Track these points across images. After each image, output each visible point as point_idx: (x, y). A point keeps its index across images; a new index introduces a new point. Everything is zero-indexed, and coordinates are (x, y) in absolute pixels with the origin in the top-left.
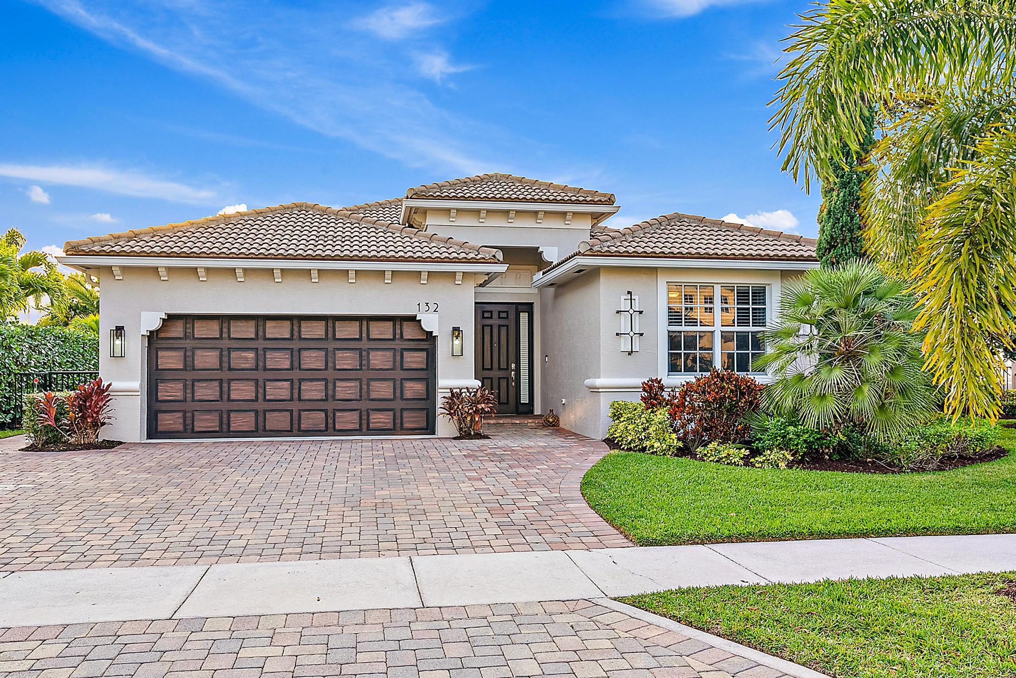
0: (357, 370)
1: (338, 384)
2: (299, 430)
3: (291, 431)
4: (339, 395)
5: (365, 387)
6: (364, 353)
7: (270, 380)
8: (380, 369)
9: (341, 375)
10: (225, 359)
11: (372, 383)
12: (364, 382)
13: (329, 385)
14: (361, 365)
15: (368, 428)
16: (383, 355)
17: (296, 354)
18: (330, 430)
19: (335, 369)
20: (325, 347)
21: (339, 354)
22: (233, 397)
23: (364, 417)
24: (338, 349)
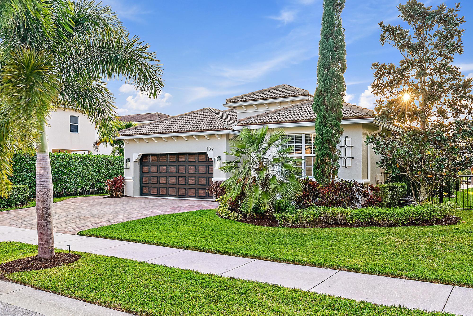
0: (195, 173)
1: (189, 178)
2: (178, 195)
3: (176, 195)
4: (190, 183)
5: (197, 180)
6: (197, 167)
7: (170, 177)
8: (202, 173)
9: (190, 175)
10: (159, 169)
11: (199, 178)
12: (197, 178)
13: (187, 179)
14: (196, 172)
15: (198, 196)
16: (202, 167)
17: (177, 167)
18: (187, 196)
19: (188, 173)
20: (185, 164)
21: (190, 167)
22: (161, 182)
23: (197, 191)
24: (189, 165)
